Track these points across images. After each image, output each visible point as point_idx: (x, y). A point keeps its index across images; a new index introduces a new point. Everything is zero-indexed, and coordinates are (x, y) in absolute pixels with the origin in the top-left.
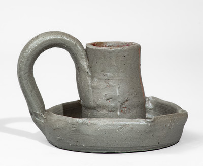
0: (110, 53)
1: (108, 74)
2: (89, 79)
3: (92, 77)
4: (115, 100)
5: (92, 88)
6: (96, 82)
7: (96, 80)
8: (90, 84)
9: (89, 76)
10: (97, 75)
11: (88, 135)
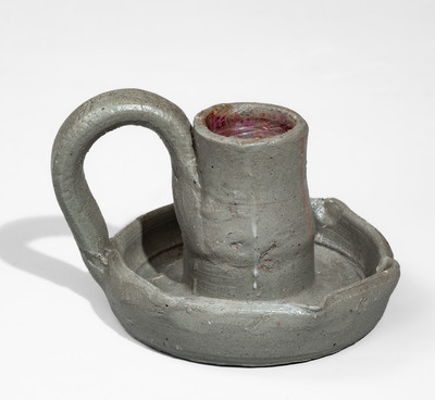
0: (241, 152)
1: (235, 192)
2: (197, 196)
3: (204, 193)
4: (248, 245)
5: (203, 215)
6: (211, 206)
7: (211, 201)
8: (198, 205)
9: (197, 190)
10: (212, 191)
11: (188, 331)
